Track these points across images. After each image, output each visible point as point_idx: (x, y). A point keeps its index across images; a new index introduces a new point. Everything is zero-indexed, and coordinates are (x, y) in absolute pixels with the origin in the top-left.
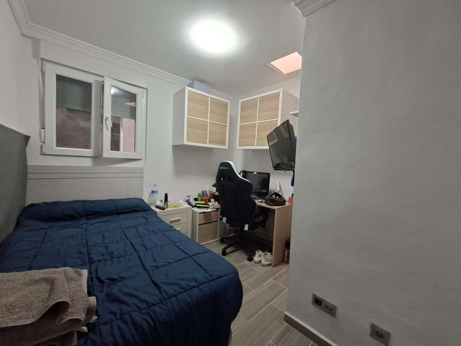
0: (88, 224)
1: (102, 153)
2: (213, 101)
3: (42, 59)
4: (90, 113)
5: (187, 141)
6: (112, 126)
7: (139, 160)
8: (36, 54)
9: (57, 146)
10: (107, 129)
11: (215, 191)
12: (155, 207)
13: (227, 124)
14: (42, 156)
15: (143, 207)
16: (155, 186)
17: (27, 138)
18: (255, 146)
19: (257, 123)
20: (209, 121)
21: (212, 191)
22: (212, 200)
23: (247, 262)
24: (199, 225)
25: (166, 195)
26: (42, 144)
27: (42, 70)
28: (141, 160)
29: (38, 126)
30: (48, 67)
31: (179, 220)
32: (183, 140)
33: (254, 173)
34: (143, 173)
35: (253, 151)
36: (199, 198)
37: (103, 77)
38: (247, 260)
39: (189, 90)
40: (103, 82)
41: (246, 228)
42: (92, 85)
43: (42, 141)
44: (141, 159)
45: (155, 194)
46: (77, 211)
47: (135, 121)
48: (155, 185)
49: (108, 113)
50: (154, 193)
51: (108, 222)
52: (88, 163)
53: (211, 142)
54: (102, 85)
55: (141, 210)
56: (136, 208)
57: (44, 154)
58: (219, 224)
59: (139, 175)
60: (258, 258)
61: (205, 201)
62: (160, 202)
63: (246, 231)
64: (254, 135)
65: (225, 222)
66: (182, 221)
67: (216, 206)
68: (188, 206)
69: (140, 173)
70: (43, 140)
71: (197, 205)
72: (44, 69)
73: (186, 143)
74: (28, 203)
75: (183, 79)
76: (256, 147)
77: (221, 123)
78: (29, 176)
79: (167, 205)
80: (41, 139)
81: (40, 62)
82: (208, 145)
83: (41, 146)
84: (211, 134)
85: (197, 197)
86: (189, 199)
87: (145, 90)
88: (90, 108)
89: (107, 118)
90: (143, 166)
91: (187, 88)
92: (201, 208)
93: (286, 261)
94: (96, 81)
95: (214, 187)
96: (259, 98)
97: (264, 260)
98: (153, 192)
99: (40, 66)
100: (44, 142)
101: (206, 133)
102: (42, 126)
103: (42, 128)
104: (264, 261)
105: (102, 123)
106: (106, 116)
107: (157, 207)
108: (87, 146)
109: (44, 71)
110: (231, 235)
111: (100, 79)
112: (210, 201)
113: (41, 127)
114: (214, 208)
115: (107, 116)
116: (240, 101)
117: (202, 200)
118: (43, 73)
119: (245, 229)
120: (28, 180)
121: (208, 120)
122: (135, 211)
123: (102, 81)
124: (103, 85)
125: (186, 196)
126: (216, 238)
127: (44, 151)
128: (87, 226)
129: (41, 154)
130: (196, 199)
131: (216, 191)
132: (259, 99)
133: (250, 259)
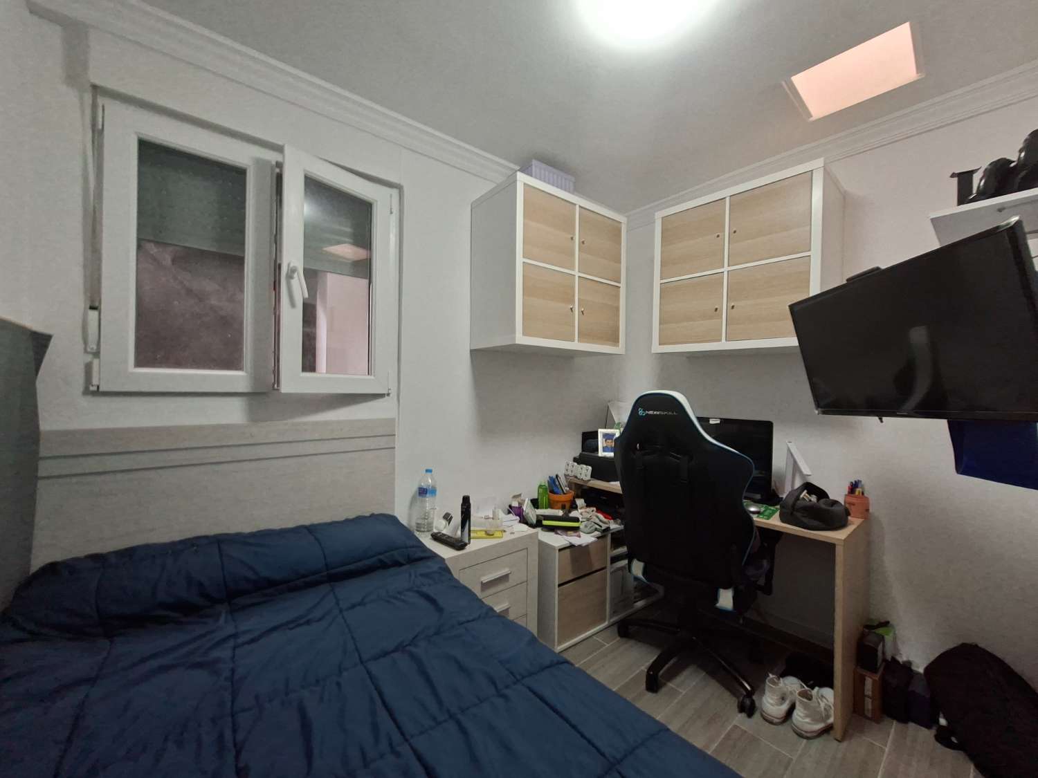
0: (240, 641)
1: (277, 380)
2: (588, 218)
3: (95, 88)
4: (240, 261)
5: (525, 333)
6: (306, 295)
7: (381, 396)
8: (74, 71)
9: (139, 363)
10: (293, 305)
11: (589, 477)
12: (430, 537)
13: (620, 283)
14: (90, 398)
15: (407, 548)
16: (429, 474)
17: (40, 342)
18: (720, 340)
19: (726, 273)
20: (577, 273)
21: (576, 477)
22: (580, 502)
23: (739, 719)
24: (559, 585)
25: (466, 500)
26: (89, 358)
27: (94, 125)
28: (386, 397)
29: (80, 302)
30: (115, 116)
31: (504, 578)
32: (513, 331)
33: (712, 422)
34: (394, 435)
35: (688, 357)
36: (542, 499)
37: (279, 149)
38: (737, 710)
39: (525, 184)
40: (279, 165)
41: (726, 599)
42: (248, 171)
43: (92, 349)
44: (386, 392)
45: (428, 498)
46: (201, 584)
47: (370, 283)
48: (427, 471)
49: (293, 255)
50: (428, 495)
51: (308, 622)
52: (233, 413)
53: (584, 336)
54: (275, 176)
55: (402, 560)
56: (387, 554)
57: (98, 393)
58: (608, 575)
59: (382, 442)
60: (777, 705)
61: (563, 508)
62: (444, 522)
63: (723, 612)
64: (716, 309)
65: (640, 575)
66: (512, 580)
67: (601, 524)
68: (525, 527)
69: (385, 435)
70: (95, 347)
71: (545, 523)
72: (100, 123)
73: (521, 339)
74: (39, 559)
75: (497, 159)
76: (724, 345)
77: (606, 279)
78: (44, 468)
79: (469, 531)
80: (85, 342)
81: (88, 98)
82: (575, 345)
83: (88, 369)
84: (582, 312)
85: (536, 497)
86: (519, 503)
87: (395, 192)
88: (242, 244)
89: (292, 271)
90: (392, 414)
91: (522, 178)
92: (559, 532)
93: (870, 715)
94: (259, 163)
95: (585, 466)
96: (728, 199)
97: (807, 716)
98: (423, 492)
99: (88, 112)
100: (97, 354)
101: (571, 309)
102: (92, 301)
103: (92, 308)
104: (807, 720)
105: (275, 289)
106: (289, 265)
107: (437, 538)
108: (232, 362)
109: (100, 127)
110: (640, 604)
111: (272, 157)
112: (574, 507)
113: (88, 306)
114: (596, 529)
115: (292, 265)
116: (659, 215)
117: (551, 505)
118: (97, 133)
119: (718, 605)
120: (41, 484)
121: (573, 270)
122: (383, 566)
123: (274, 163)
124: (279, 178)
125: (511, 496)
126: (603, 620)
127: (95, 381)
128: (234, 648)
129: (87, 392)
130: (535, 503)
131: (592, 476)
132: (730, 199)
133: (748, 708)
